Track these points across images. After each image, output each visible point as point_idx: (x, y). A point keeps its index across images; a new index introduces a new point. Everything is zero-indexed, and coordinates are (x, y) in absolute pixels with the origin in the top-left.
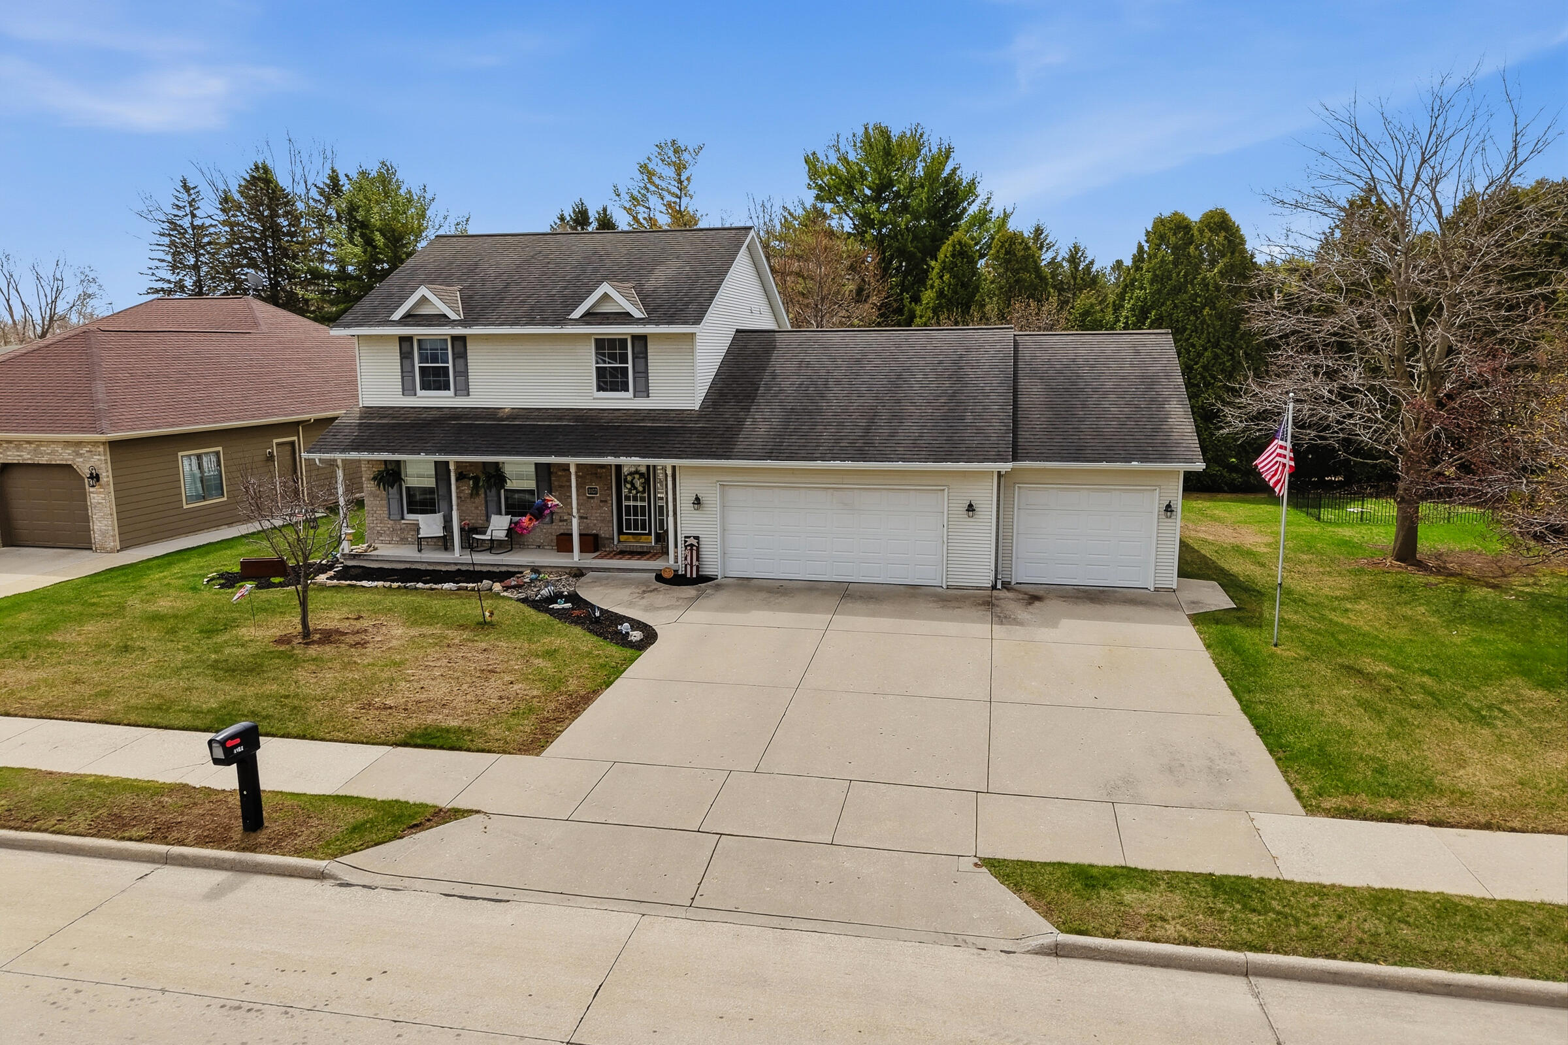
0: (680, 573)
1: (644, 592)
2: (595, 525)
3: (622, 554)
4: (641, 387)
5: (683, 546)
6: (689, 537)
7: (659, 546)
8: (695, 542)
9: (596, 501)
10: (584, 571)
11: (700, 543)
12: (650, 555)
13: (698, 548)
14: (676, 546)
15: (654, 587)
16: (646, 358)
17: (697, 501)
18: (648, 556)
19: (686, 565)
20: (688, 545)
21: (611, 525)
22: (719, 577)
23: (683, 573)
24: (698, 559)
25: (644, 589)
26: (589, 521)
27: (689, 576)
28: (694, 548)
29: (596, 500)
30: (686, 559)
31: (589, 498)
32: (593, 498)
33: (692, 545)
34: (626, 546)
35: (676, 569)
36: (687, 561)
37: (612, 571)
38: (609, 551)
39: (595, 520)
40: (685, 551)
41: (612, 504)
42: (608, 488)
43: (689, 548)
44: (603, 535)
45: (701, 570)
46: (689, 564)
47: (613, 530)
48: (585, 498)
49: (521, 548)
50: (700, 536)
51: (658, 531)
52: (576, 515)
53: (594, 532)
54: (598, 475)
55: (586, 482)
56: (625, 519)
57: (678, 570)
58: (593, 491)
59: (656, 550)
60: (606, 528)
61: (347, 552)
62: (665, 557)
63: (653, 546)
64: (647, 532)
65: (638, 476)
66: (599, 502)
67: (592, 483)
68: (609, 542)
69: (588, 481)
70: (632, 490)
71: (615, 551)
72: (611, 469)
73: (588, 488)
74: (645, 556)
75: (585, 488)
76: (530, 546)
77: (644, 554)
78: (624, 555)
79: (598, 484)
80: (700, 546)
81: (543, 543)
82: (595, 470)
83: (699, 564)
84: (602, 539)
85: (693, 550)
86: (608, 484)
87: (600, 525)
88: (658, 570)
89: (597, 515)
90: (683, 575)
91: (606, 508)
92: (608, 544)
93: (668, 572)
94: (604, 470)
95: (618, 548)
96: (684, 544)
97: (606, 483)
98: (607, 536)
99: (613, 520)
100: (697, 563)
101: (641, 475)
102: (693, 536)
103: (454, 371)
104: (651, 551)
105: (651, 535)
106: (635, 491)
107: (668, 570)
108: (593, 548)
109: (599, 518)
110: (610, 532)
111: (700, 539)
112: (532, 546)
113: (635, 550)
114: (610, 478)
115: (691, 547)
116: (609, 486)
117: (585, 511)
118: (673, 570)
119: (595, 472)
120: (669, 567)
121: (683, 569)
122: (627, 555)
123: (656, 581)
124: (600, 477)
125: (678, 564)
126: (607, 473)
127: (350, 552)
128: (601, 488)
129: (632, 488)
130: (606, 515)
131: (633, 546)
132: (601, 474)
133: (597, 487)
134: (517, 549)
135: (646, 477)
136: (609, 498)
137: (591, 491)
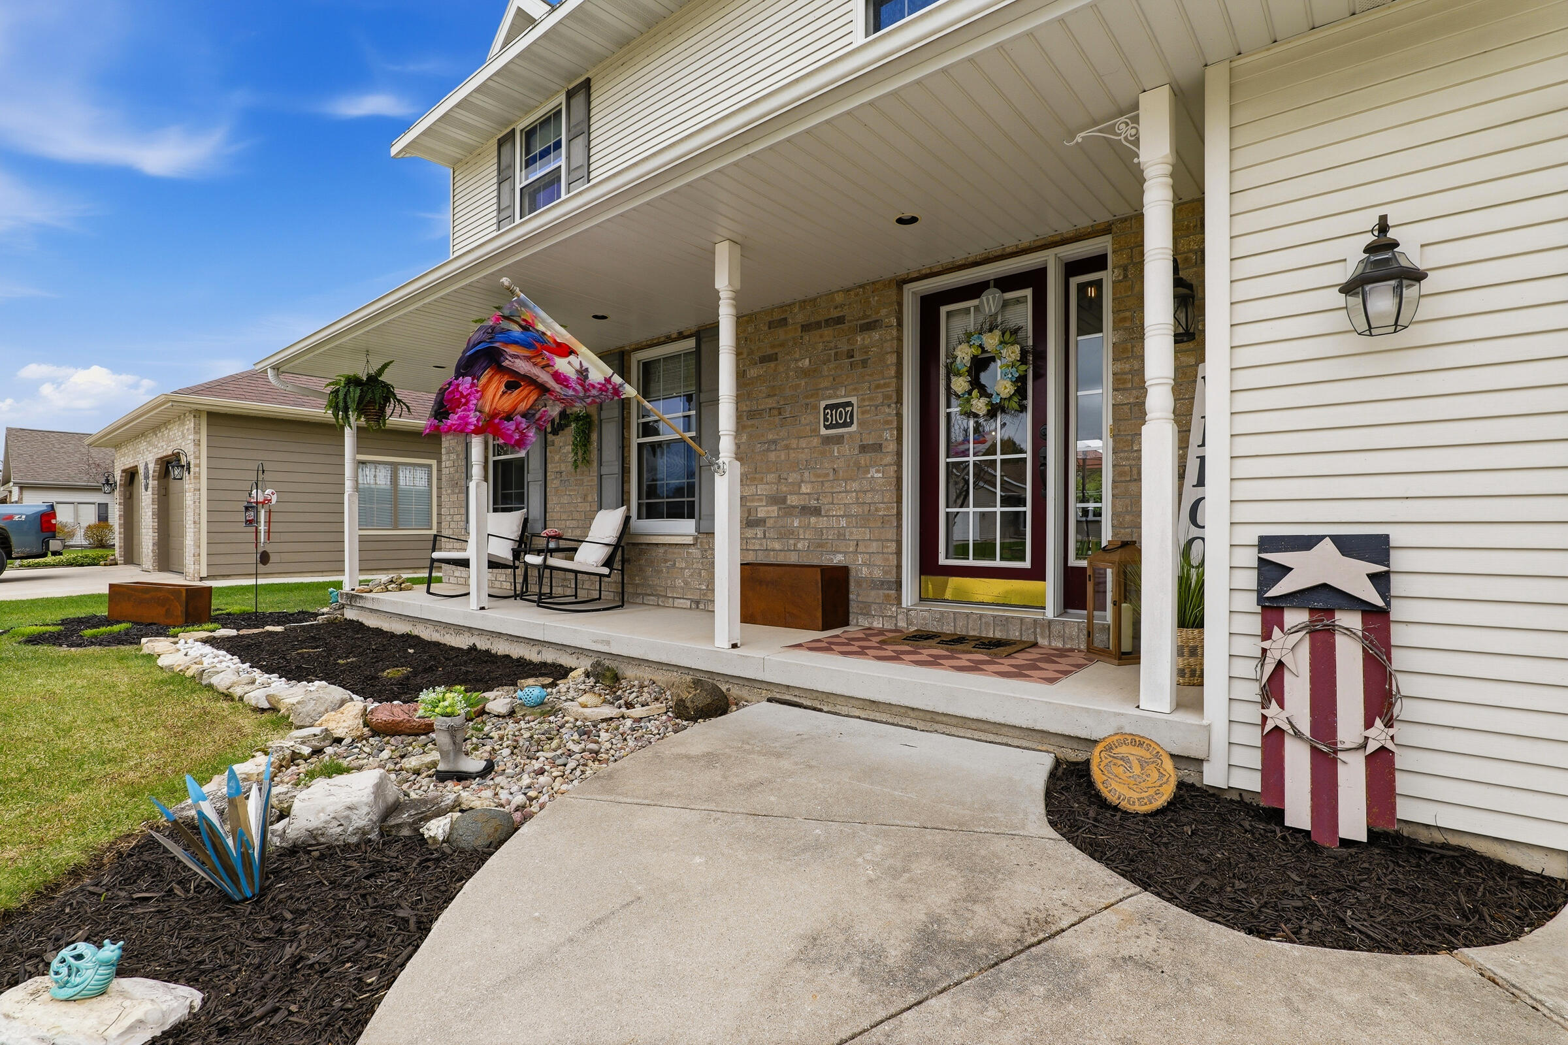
0: (1214, 778)
2: (841, 536)
3: (918, 642)
5: (1249, 602)
6: (1306, 543)
7: (1077, 618)
8: (1350, 576)
9: (847, 450)
10: (734, 693)
11: (1398, 585)
12: (1033, 654)
13: (1377, 617)
17: (1391, 267)
18: (1021, 659)
19: (1274, 737)
20: (1297, 598)
21: (891, 534)
23: (1249, 783)
24: (1379, 701)
26: (822, 522)
28: (1351, 619)
29: (846, 448)
30: (1273, 689)
31: (827, 440)
32: (839, 439)
33: (1324, 598)
34: (942, 613)
35: (1188, 758)
36: (1281, 705)
37: (845, 710)
38: (877, 624)
39: (842, 516)
40: (1266, 635)
41: (899, 454)
42: (887, 397)
43: (1295, 618)
44: (865, 570)
45: (1402, 783)
46: (1298, 734)
47: (899, 553)
48: (816, 441)
49: (658, 605)
50: (1397, 537)
51: (1073, 562)
52: (727, 463)
53: (838, 559)
54: (858, 357)
55: (822, 386)
56: (947, 513)
57: (1200, 761)
58: (839, 414)
59: (1062, 637)
60: (874, 544)
61: (347, 588)
62: (1102, 669)
63: (1050, 622)
64: (1027, 564)
65: (997, 341)
66: (856, 452)
67: (838, 389)
68: (873, 593)
69: (826, 384)
70: (974, 402)
71: (900, 631)
72: (900, 324)
73: (825, 409)
74: (1009, 656)
75: (816, 407)
76: (677, 602)
77: (1009, 649)
78: (918, 647)
79: (855, 389)
80: (1399, 610)
81: (705, 595)
82: (849, 340)
83: (1390, 745)
84: (859, 583)
85: (1330, 631)
86: (886, 385)
87: (857, 533)
88: (1060, 739)
89: (850, 498)
90: (1236, 797)
91: (877, 471)
92: (870, 600)
93: (1137, 770)
94: (876, 335)
95: (910, 623)
96: (1260, 592)
97: (882, 382)
98: (878, 574)
99: (899, 514)
100: (1371, 733)
101: (1007, 335)
102: (1331, 537)
103: (569, 172)
104: (1040, 641)
105: (1043, 579)
106: (984, 400)
107: (1136, 765)
108: (819, 614)
109: (854, 510)
110: (888, 560)
111: (1399, 561)
112: (682, 601)
113: (975, 633)
114: (894, 360)
115: (1312, 611)
116: (891, 390)
117: (813, 488)
118: (1168, 765)
119: (845, 347)
120: (1141, 744)
121: (1255, 759)
122: (930, 647)
123: (1052, 824)
124: (864, 363)
125: (1205, 722)
126: (885, 345)
127: (353, 590)
128: (863, 400)
129: (975, 393)
130: (877, 498)
131: (967, 615)
132: (865, 349)
133: (854, 400)
134: (647, 607)
135: (1030, 342)
136: (887, 435)
137: (834, 416)
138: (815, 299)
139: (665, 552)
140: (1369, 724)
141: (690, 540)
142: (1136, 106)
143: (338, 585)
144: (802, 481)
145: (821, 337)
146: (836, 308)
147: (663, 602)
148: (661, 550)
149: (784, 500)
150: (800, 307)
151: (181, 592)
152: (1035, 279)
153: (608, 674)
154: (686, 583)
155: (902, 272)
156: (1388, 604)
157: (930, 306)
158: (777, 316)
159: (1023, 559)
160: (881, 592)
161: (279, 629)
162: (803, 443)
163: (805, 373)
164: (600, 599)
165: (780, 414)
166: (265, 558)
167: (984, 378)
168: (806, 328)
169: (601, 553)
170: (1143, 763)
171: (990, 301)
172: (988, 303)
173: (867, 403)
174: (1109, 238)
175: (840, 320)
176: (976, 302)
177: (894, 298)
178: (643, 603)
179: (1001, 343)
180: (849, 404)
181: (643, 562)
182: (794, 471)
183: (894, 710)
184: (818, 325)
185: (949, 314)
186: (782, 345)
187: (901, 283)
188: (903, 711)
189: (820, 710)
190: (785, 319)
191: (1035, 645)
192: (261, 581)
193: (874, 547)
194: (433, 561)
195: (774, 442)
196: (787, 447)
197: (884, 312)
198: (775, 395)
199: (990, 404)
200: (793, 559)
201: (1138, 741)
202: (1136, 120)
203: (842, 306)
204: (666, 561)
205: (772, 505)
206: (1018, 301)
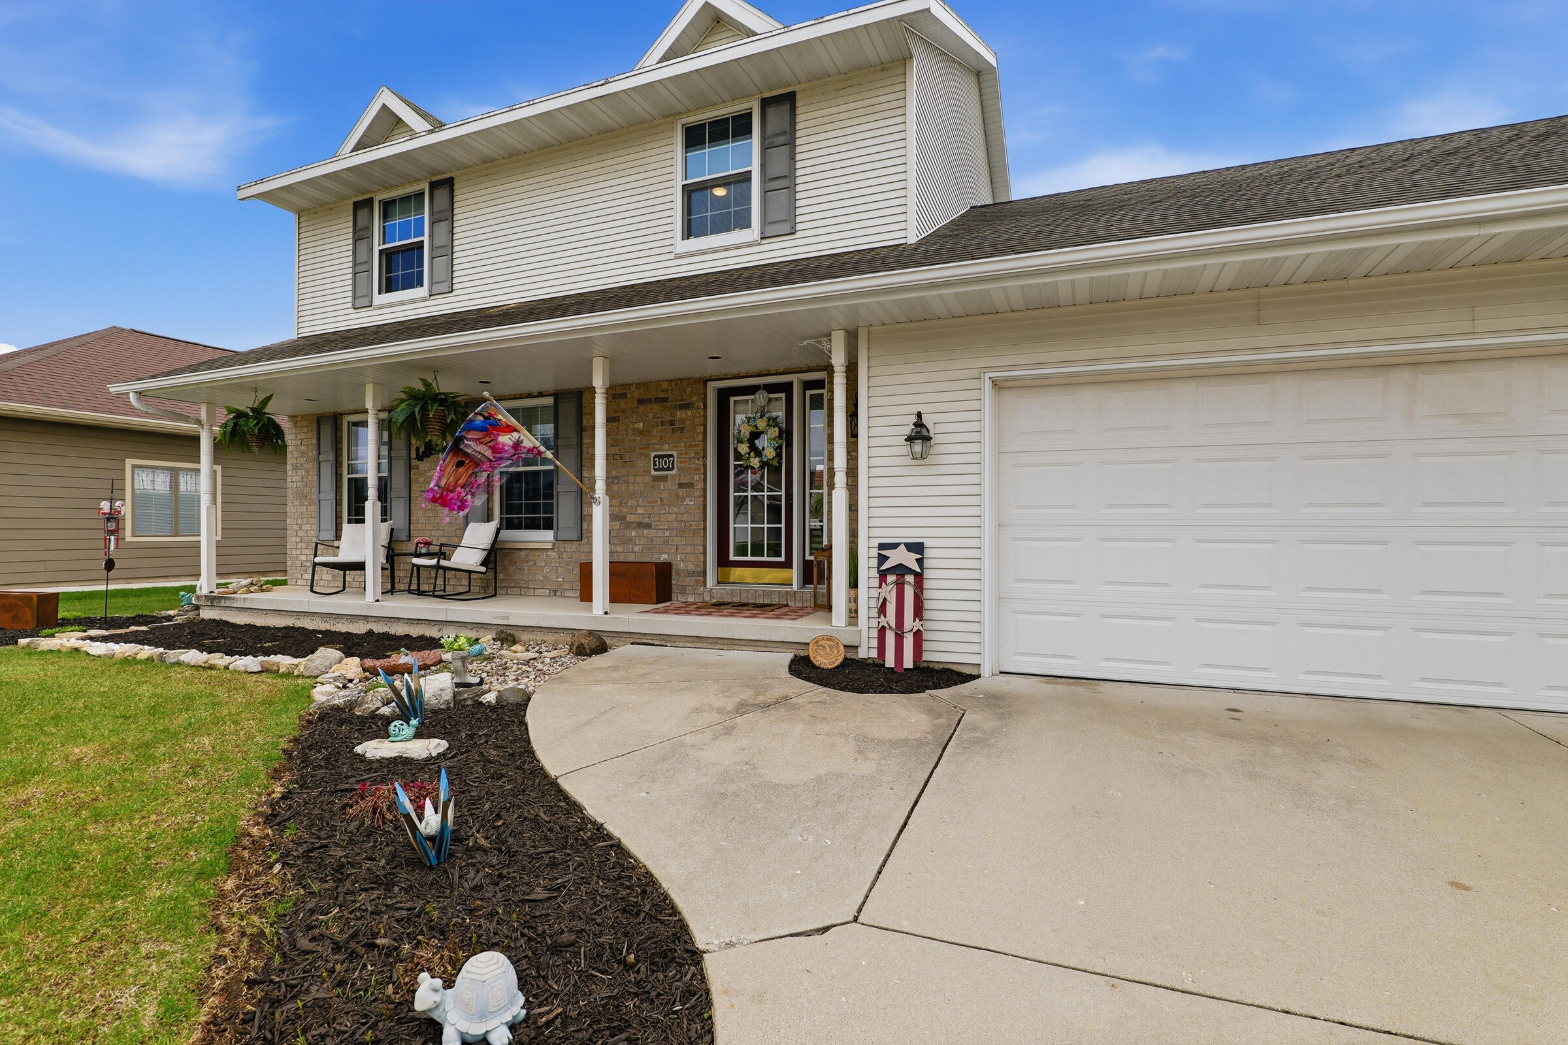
0: (862, 653)
1: (742, 708)
2: (666, 542)
3: (720, 606)
4: (777, 213)
5: (874, 573)
6: (894, 546)
7: (809, 589)
8: (910, 560)
9: (670, 486)
10: (608, 641)
11: (927, 563)
13: (919, 577)
14: (853, 584)
15: (777, 692)
16: (791, 144)
17: (920, 434)
18: (778, 612)
19: (882, 631)
20: (891, 570)
21: (700, 541)
22: (986, 671)
23: (874, 654)
24: (919, 611)
25: (746, 695)
26: (652, 533)
27: (890, 662)
28: (910, 578)
29: (669, 484)
30: (882, 610)
31: (656, 479)
32: (665, 478)
33: (901, 570)
34: (732, 590)
35: (852, 646)
36: (885, 616)
37: (681, 644)
38: (691, 599)
39: (667, 529)
40: (880, 587)
41: (705, 490)
42: (697, 453)
43: (891, 578)
44: (682, 564)
45: (926, 646)
46: (890, 628)
47: (705, 553)
48: (648, 479)
49: (521, 594)
50: (927, 543)
51: (808, 557)
52: (601, 497)
53: (664, 558)
54: (677, 426)
55: (652, 442)
56: (735, 528)
57: (857, 647)
58: (664, 462)
59: (802, 600)
60: (689, 547)
61: (205, 591)
62: (821, 614)
63: (795, 592)
64: (782, 559)
65: (765, 424)
66: (676, 487)
67: (663, 445)
68: (688, 579)
69: (655, 441)
70: (751, 460)
71: (706, 602)
72: (705, 407)
73: (654, 457)
74: (772, 611)
75: (648, 456)
76: (537, 591)
77: (772, 608)
78: (720, 609)
79: (676, 446)
80: (927, 574)
81: (562, 585)
82: (671, 413)
83: (921, 629)
84: (678, 574)
85: (903, 584)
86: (696, 446)
87: (677, 541)
88: (797, 645)
89: (672, 518)
90: (871, 662)
91: (690, 501)
92: (686, 583)
93: (828, 651)
94: (690, 413)
95: (712, 598)
96: (878, 568)
97: (693, 443)
98: (691, 567)
99: (705, 528)
100: (915, 624)
101: (771, 421)
102: (904, 544)
103: (432, 248)
104: (790, 604)
105: (791, 567)
106: (758, 459)
107: (827, 647)
108: (654, 594)
109: (675, 525)
110: (698, 557)
111: (928, 553)
112: (542, 590)
113: (753, 601)
114: (702, 430)
115: (897, 575)
116: (700, 449)
117: (645, 510)
118: (842, 648)
119: (669, 418)
120: (830, 639)
121: (874, 643)
122: (727, 609)
123: (792, 674)
124: (682, 430)
125: (859, 629)
126: (696, 420)
127: (211, 592)
128: (681, 454)
129: (752, 454)
130: (690, 518)
131: (748, 590)
132: (683, 421)
133: (675, 453)
134: (510, 596)
135: (784, 427)
136: (697, 477)
137: (661, 463)
138: (648, 383)
139: (527, 555)
140: (914, 621)
141: (550, 546)
142: (830, 335)
143: (192, 589)
144: (638, 505)
145: (652, 409)
146: (662, 391)
147: (525, 592)
148: (523, 553)
149: (624, 518)
150: (636, 387)
151: (32, 598)
152: (787, 388)
153: (510, 638)
154: (545, 577)
155: (707, 374)
156: (922, 571)
157: (724, 396)
158: (619, 391)
159: (781, 556)
160: (693, 578)
161: (144, 628)
162: (639, 479)
163: (640, 432)
164: (469, 591)
165: (621, 458)
166: (110, 565)
167: (759, 443)
168: (641, 402)
169: (479, 556)
170: (831, 647)
171: (761, 397)
172: (760, 398)
173: (684, 456)
174: (826, 373)
175: (665, 400)
176: (752, 397)
177: (702, 391)
178: (507, 594)
179: (767, 425)
180: (672, 456)
181: (506, 562)
182: (632, 498)
183: (711, 640)
184: (649, 401)
185: (735, 402)
186: (623, 411)
187: (705, 381)
188: (715, 640)
189: (666, 646)
190: (625, 394)
191: (787, 605)
192: (112, 587)
193: (689, 549)
194: (315, 565)
195: (617, 478)
196: (627, 482)
197: (694, 398)
198: (617, 445)
199: (761, 461)
200: (631, 558)
201: (829, 638)
202: (830, 341)
203: (666, 391)
204: (527, 561)
205: (616, 521)
206: (777, 399)
